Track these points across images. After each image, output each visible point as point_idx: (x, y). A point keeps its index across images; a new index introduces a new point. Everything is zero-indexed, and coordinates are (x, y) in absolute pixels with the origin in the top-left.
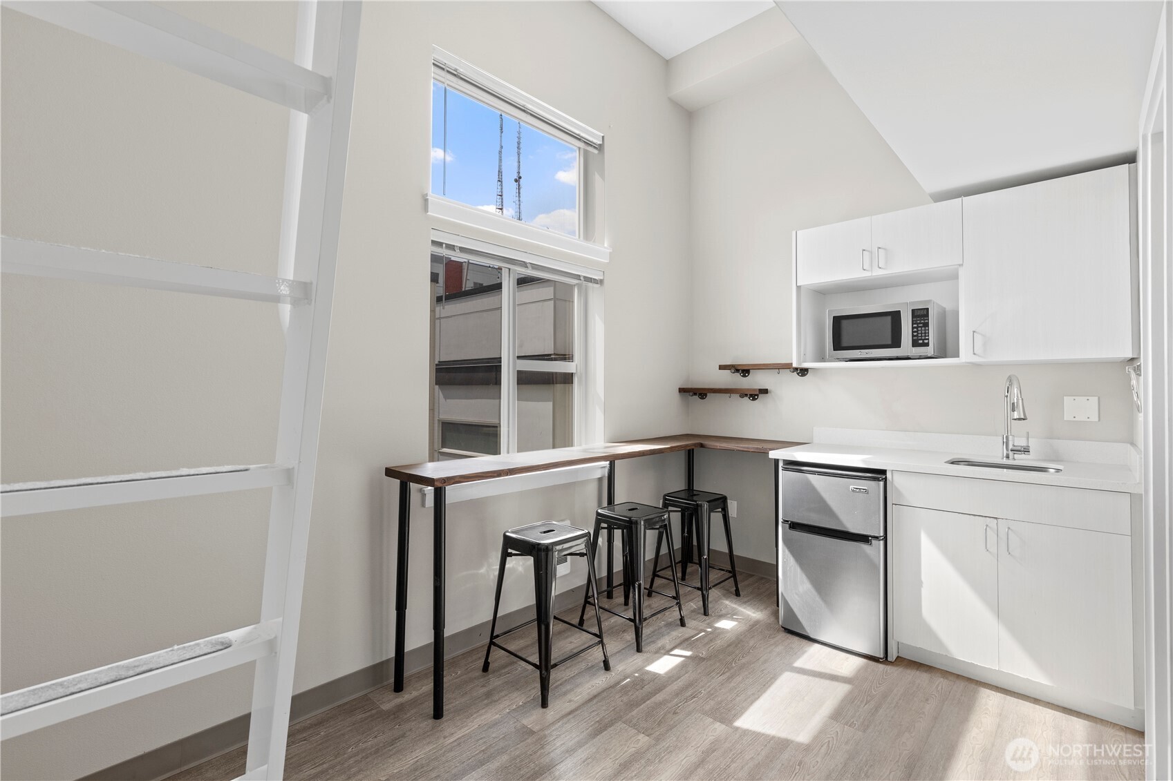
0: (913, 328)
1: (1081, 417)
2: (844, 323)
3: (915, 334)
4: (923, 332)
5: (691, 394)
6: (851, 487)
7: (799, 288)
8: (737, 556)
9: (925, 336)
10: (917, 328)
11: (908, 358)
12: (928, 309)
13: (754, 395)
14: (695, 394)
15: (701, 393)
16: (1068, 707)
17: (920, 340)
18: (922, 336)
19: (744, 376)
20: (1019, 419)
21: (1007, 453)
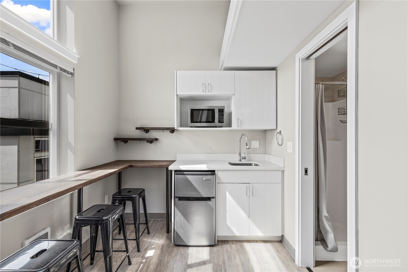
0: (219, 116)
1: (255, 147)
2: (194, 112)
3: (219, 118)
4: (222, 117)
5: (121, 141)
6: (204, 179)
7: (177, 95)
8: (148, 213)
9: (222, 119)
10: (220, 116)
11: (217, 127)
12: (223, 109)
13: (151, 141)
14: (123, 141)
15: (125, 140)
16: (265, 240)
17: (221, 120)
18: (221, 119)
19: (147, 133)
20: (248, 148)
21: (240, 159)
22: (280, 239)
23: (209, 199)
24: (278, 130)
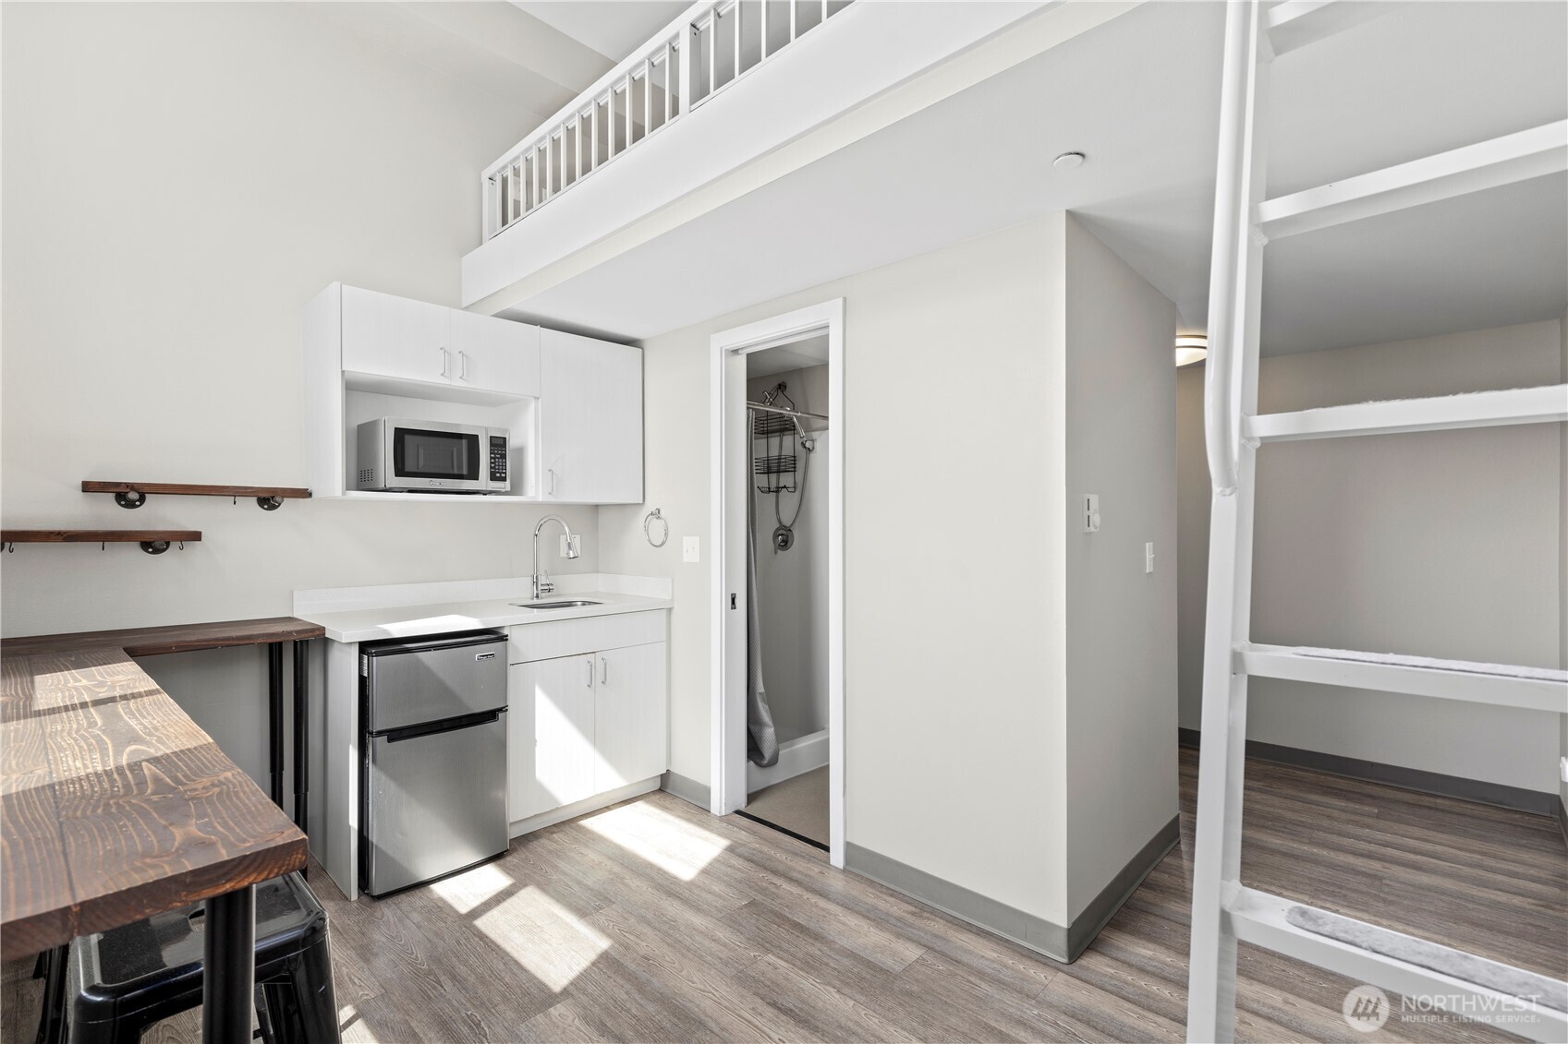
0: (491, 458)
2: (408, 438)
3: (493, 465)
4: (501, 464)
6: (477, 655)
7: (343, 373)
9: (502, 469)
10: (494, 458)
11: (485, 493)
12: (506, 438)
17: (498, 472)
18: (497, 467)
19: (130, 505)
20: (573, 558)
21: (537, 594)
22: (657, 786)
23: (491, 715)
24: (650, 506)
